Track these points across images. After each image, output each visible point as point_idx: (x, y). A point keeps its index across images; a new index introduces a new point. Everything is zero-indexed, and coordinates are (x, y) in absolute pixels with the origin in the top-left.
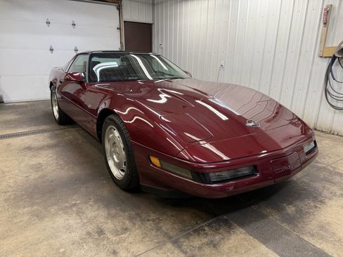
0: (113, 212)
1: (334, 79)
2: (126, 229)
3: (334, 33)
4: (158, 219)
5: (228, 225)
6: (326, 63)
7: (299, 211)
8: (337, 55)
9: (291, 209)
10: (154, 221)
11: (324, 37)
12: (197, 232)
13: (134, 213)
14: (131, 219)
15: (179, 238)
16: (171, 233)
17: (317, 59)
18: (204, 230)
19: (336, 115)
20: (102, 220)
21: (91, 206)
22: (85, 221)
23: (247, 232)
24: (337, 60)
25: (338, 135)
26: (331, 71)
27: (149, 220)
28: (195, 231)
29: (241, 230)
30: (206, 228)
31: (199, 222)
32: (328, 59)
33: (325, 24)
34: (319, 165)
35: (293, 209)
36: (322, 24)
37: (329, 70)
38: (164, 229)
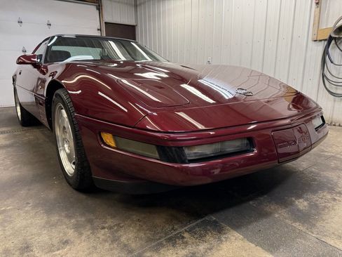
0: (55, 218)
1: (332, 62)
2: (66, 242)
3: (328, 14)
4: (118, 225)
5: (219, 230)
6: (321, 47)
7: (314, 206)
8: (333, 36)
9: (302, 204)
10: (110, 228)
11: (317, 19)
12: (173, 240)
13: (83, 219)
14: (77, 227)
15: (144, 252)
16: (133, 245)
17: (311, 44)
18: (183, 237)
19: (336, 103)
20: (35, 231)
21: (26, 212)
22: (8, 233)
23: (246, 237)
24: (333, 42)
25: (339, 125)
26: (328, 53)
27: (103, 228)
28: (170, 240)
29: (236, 234)
30: (186, 235)
31: (176, 227)
32: (323, 42)
33: (317, 3)
34: (326, 154)
35: (306, 203)
36: (314, 4)
37: (326, 53)
38: (123, 239)
